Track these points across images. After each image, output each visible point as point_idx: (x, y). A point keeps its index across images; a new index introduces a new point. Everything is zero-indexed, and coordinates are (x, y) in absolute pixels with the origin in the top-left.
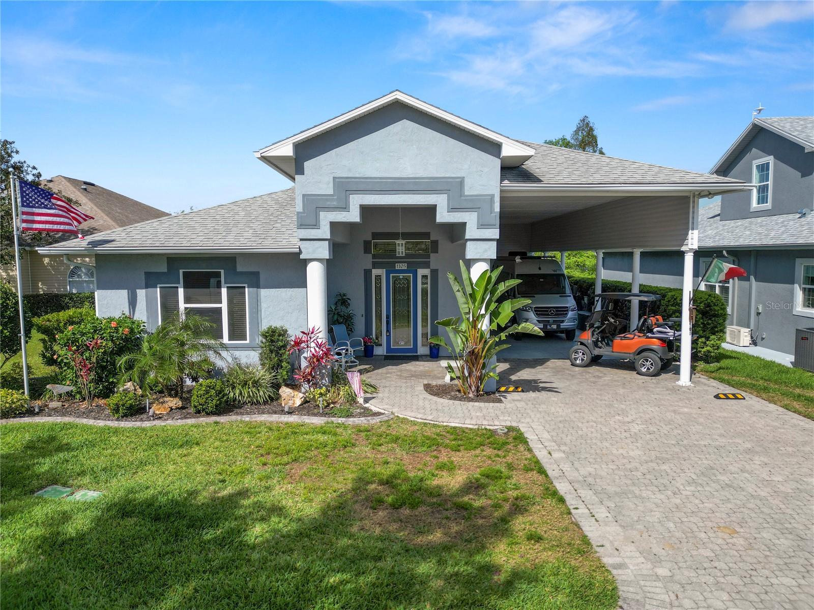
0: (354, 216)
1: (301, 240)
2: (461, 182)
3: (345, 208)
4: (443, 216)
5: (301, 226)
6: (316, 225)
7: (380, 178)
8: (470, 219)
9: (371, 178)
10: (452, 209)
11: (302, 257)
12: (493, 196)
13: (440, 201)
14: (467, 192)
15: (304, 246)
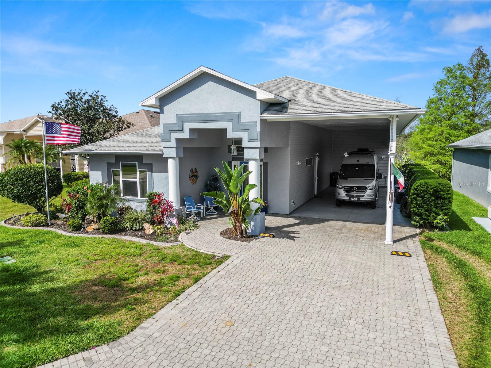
0: (186, 135)
1: (164, 147)
2: (239, 115)
3: (182, 131)
4: (230, 135)
5: (163, 140)
6: (169, 140)
7: (198, 114)
8: (244, 136)
9: (194, 114)
10: (235, 130)
11: (164, 156)
12: (255, 123)
13: (228, 126)
14: (243, 120)
15: (165, 150)
